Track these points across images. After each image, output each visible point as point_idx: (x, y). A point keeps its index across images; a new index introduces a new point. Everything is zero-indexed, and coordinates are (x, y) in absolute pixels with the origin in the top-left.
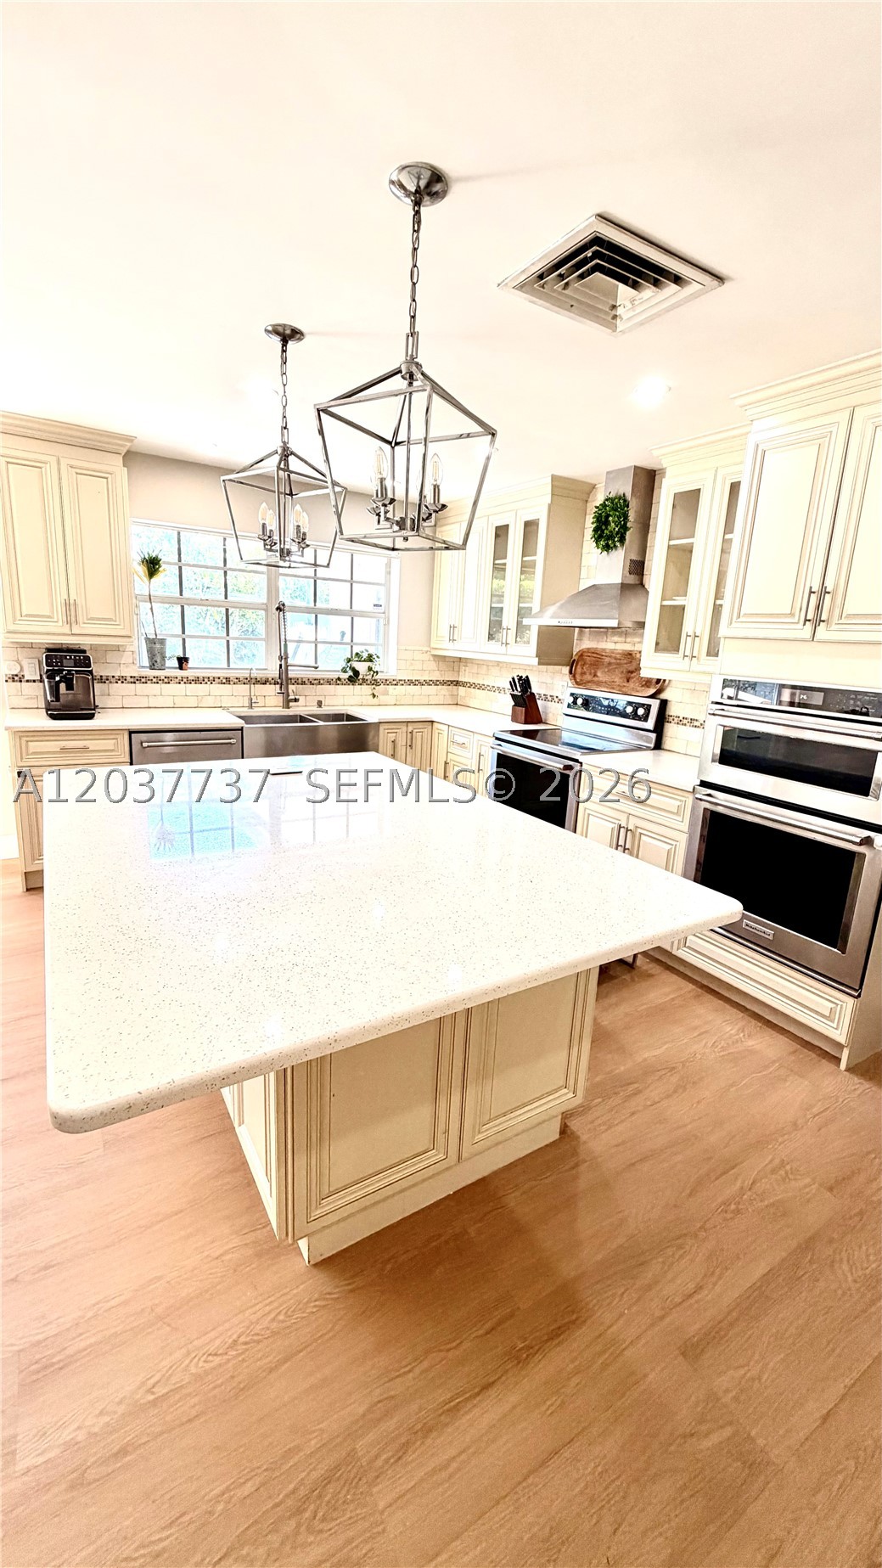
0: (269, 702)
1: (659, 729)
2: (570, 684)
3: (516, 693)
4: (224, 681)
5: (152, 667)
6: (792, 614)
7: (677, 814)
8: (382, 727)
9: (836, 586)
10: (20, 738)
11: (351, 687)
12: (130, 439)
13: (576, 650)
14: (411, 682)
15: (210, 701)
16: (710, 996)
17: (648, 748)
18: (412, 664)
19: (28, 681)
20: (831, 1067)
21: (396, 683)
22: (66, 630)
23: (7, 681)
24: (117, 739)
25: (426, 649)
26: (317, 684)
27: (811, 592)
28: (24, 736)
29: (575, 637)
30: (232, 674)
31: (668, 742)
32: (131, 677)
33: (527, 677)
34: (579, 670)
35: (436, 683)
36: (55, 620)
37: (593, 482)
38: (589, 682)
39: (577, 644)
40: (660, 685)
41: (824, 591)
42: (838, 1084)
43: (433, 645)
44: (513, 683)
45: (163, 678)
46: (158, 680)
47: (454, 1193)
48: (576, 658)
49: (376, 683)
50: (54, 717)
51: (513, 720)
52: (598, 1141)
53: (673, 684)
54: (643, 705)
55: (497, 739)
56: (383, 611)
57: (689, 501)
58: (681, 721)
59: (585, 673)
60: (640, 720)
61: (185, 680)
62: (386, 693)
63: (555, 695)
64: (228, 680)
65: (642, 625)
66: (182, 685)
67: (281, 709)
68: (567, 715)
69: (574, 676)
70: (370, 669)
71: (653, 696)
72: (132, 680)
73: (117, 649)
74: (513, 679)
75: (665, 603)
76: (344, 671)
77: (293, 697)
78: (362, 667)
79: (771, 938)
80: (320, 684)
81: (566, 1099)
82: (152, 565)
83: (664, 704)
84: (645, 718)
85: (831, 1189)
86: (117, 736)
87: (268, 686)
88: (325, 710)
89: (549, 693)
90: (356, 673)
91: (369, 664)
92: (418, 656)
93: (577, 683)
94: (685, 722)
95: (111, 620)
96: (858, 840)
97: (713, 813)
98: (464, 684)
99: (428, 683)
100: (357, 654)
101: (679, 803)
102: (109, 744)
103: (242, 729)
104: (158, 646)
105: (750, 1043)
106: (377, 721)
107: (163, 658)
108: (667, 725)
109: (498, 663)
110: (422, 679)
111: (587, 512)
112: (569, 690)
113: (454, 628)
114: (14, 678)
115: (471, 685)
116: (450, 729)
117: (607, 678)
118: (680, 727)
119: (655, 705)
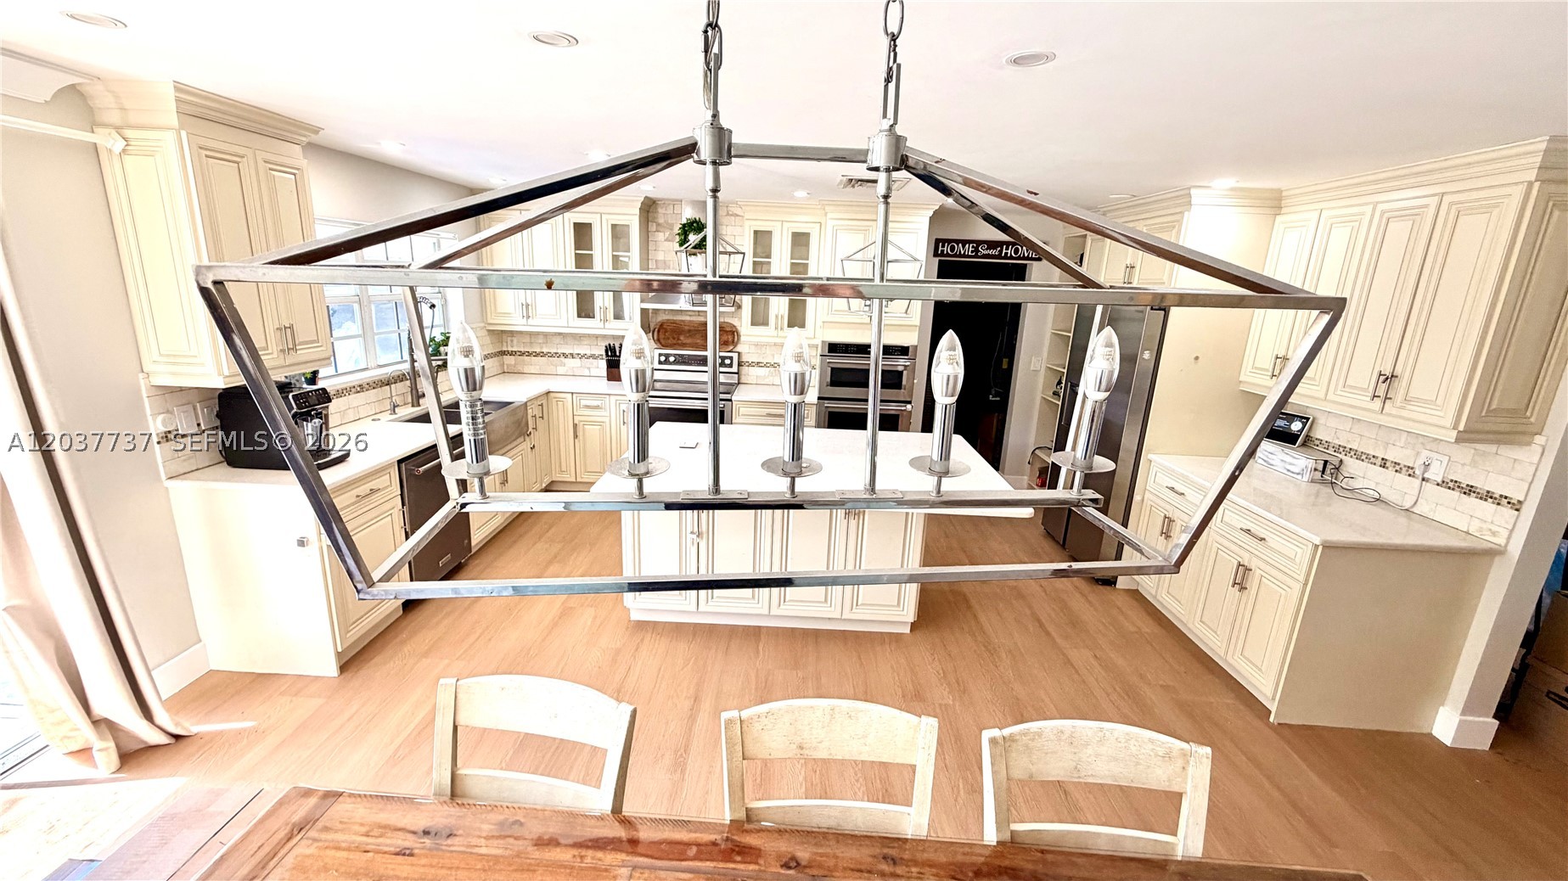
1: (738, 371)
2: (655, 347)
4: (359, 389)
8: (528, 406)
13: (653, 321)
23: (159, 443)
24: (389, 472)
25: (482, 325)
29: (651, 312)
30: (364, 380)
31: (743, 378)
34: (662, 336)
38: (675, 344)
39: (652, 317)
40: (737, 343)
43: (487, 321)
48: (657, 327)
51: (608, 380)
54: (726, 357)
56: (438, 291)
58: (750, 365)
59: (668, 339)
60: (728, 367)
69: (658, 340)
71: (732, 351)
83: (739, 355)
84: (731, 365)
86: (391, 470)
92: (478, 333)
93: (663, 346)
94: (756, 364)
98: (512, 354)
99: (487, 357)
106: (525, 400)
108: (742, 367)
110: (484, 353)
111: (650, 219)
112: (658, 352)
113: (527, 305)
114: (166, 437)
115: (522, 354)
116: (574, 395)
117: (689, 341)
118: (750, 368)
119: (735, 356)
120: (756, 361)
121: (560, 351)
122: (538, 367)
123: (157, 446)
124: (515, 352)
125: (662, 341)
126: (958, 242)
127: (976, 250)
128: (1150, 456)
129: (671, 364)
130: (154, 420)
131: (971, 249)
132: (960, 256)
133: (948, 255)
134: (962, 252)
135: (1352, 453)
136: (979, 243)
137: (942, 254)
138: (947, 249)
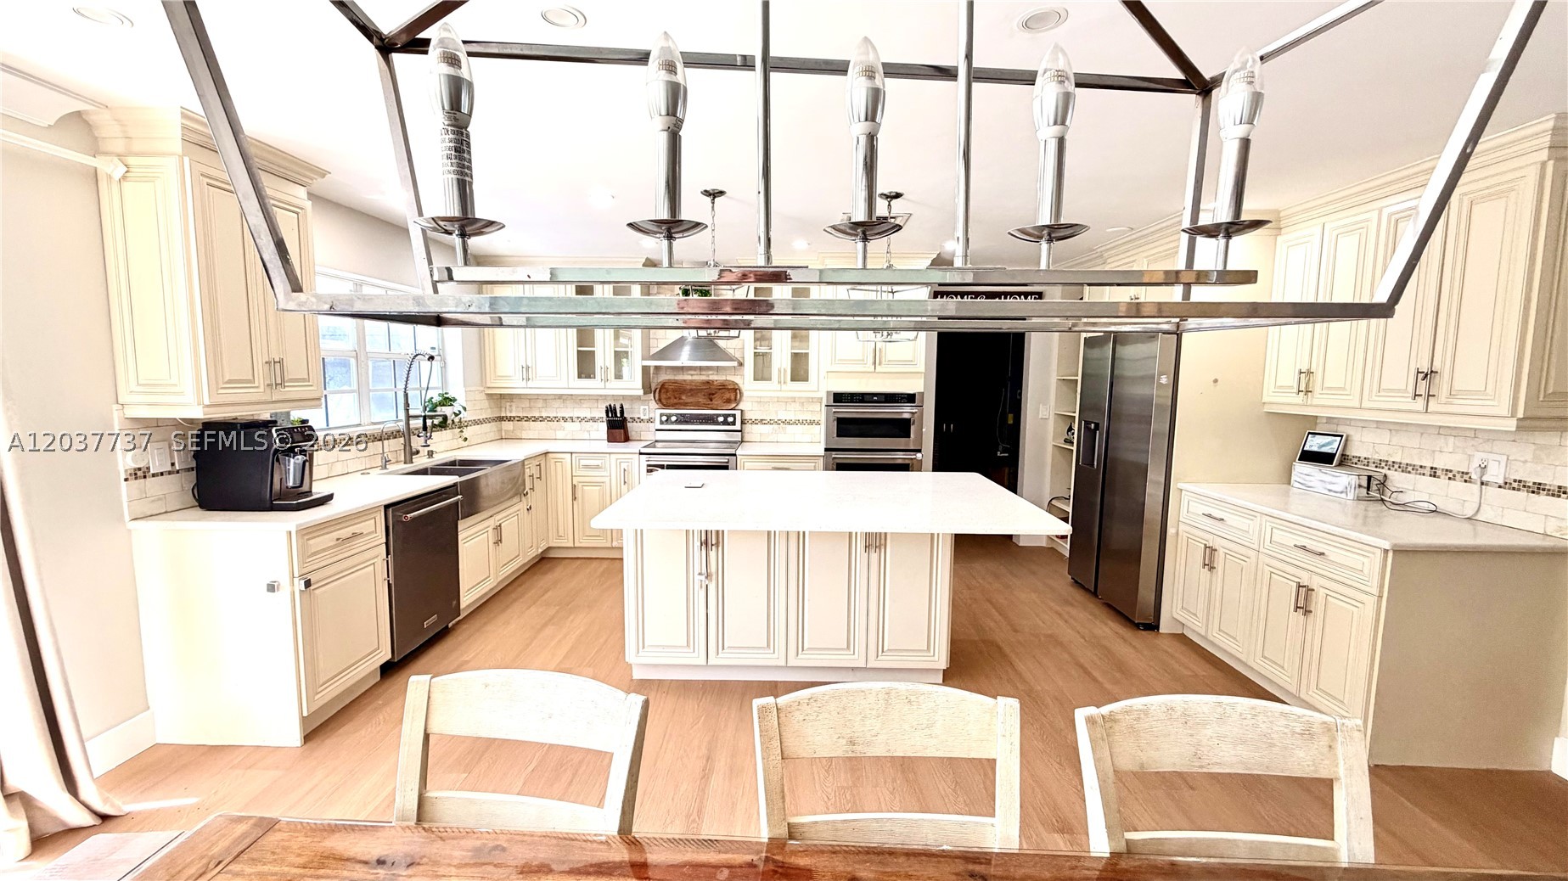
2: (653, 407)
3: (610, 418)
11: (447, 431)
13: (655, 382)
18: (476, 404)
19: (154, 475)
21: (474, 423)
23: (126, 480)
24: (375, 517)
25: (482, 388)
31: (746, 437)
33: (622, 405)
34: (663, 396)
35: (489, 420)
36: (256, 385)
38: (677, 404)
39: (653, 375)
43: (486, 385)
48: (659, 387)
51: (610, 440)
54: (729, 415)
56: (438, 353)
58: (754, 422)
59: (670, 398)
63: (636, 416)
65: (739, 363)
68: (657, 430)
69: (660, 400)
70: (454, 413)
71: (734, 409)
75: (756, 351)
77: (414, 449)
83: (743, 413)
84: (734, 423)
88: (438, 460)
92: (479, 397)
93: (664, 406)
94: (759, 422)
95: (304, 380)
98: (510, 419)
99: (484, 421)
101: (814, 464)
106: (521, 459)
108: (745, 425)
110: (482, 418)
112: (659, 412)
113: (528, 368)
114: (136, 474)
115: (521, 419)
116: (574, 455)
117: (691, 400)
118: (754, 426)
119: (738, 414)
120: (759, 418)
121: (559, 415)
122: (537, 432)
123: (124, 484)
124: (514, 417)
125: (663, 401)
126: (956, 294)
128: (1180, 485)
129: (672, 423)
130: (124, 457)
135: (1396, 466)
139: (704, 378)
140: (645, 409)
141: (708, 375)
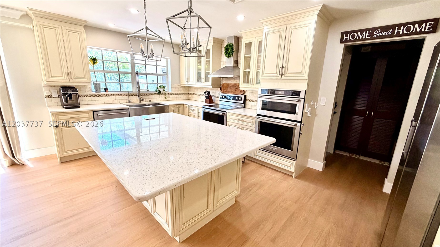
0: (135, 101)
1: (244, 103)
2: (220, 92)
3: (206, 95)
5: (96, 91)
6: (276, 73)
7: (252, 123)
8: (170, 107)
9: (286, 66)
10: (56, 115)
11: (159, 96)
12: (86, 22)
13: (221, 84)
14: (176, 94)
15: (116, 101)
16: (263, 166)
17: (242, 108)
18: (175, 89)
19: (53, 97)
20: (291, 178)
21: (172, 94)
22: (68, 80)
23: (46, 97)
24: (89, 114)
25: (179, 84)
26: (148, 95)
27: (280, 68)
28: (56, 114)
29: (221, 80)
30: (123, 93)
31: (247, 106)
32: (90, 95)
33: (209, 91)
34: (223, 89)
35: (183, 94)
36: (64, 77)
37: (223, 39)
38: (226, 92)
39: (222, 82)
40: (244, 91)
41: (283, 67)
42: (293, 181)
43: (181, 83)
44: (205, 93)
45: (100, 95)
46: (99, 96)
47: (212, 220)
48: (222, 86)
49: (166, 94)
50: (66, 108)
51: (206, 103)
52: (243, 202)
53: (247, 91)
54: (240, 97)
55: (203, 108)
56: (166, 74)
57: (249, 45)
59: (224, 89)
60: (240, 101)
61: (107, 95)
62: (169, 97)
63: (217, 96)
64: (121, 95)
65: (239, 76)
66: (107, 97)
67: (138, 103)
68: (220, 101)
69: (222, 90)
70: (164, 90)
71: (242, 95)
72: (90, 96)
73: (84, 86)
74: (205, 92)
75: (245, 71)
76: (156, 91)
77: (142, 99)
78: (161, 90)
79: (276, 150)
80: (149, 95)
81: (236, 193)
82: (94, 60)
83: (245, 96)
84: (241, 100)
85: (295, 203)
86: (89, 113)
87: (134, 96)
88: (152, 102)
89: (215, 95)
90: (160, 92)
91: (163, 89)
92: (177, 87)
93: (222, 92)
94: (251, 101)
95: (83, 77)
96: (294, 125)
97: (261, 122)
98: (190, 94)
99: (180, 94)
100: (159, 86)
101: (252, 120)
102: (86, 115)
103: (129, 109)
104: (98, 85)
105: (274, 175)
106: (168, 105)
107: (100, 89)
108: (246, 101)
109: (200, 88)
110: (179, 93)
111: (222, 47)
112: (221, 94)
113: (187, 78)
114: (48, 97)
115: (192, 94)
116: (189, 106)
117: (230, 90)
118: (250, 102)
119: (243, 97)
120: (252, 99)
121: (200, 94)
126: (357, 31)
127: (372, 34)
129: (224, 98)
130: (45, 92)
131: (367, 34)
132: (359, 40)
133: (350, 41)
134: (361, 37)
136: (374, 29)
137: (346, 41)
138: (349, 37)
139: (235, 82)
140: (219, 93)
141: (237, 81)
